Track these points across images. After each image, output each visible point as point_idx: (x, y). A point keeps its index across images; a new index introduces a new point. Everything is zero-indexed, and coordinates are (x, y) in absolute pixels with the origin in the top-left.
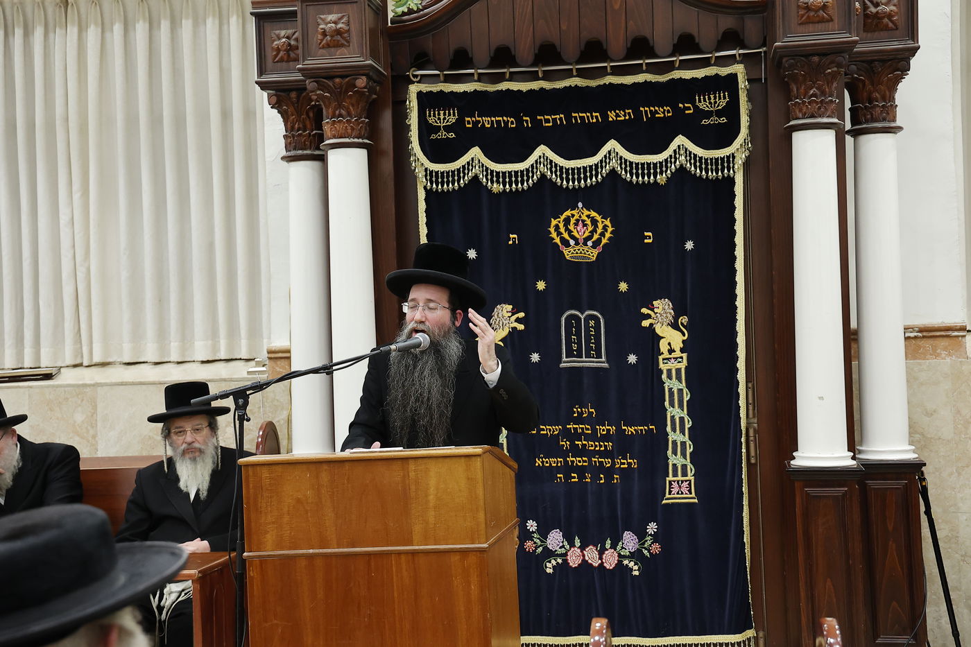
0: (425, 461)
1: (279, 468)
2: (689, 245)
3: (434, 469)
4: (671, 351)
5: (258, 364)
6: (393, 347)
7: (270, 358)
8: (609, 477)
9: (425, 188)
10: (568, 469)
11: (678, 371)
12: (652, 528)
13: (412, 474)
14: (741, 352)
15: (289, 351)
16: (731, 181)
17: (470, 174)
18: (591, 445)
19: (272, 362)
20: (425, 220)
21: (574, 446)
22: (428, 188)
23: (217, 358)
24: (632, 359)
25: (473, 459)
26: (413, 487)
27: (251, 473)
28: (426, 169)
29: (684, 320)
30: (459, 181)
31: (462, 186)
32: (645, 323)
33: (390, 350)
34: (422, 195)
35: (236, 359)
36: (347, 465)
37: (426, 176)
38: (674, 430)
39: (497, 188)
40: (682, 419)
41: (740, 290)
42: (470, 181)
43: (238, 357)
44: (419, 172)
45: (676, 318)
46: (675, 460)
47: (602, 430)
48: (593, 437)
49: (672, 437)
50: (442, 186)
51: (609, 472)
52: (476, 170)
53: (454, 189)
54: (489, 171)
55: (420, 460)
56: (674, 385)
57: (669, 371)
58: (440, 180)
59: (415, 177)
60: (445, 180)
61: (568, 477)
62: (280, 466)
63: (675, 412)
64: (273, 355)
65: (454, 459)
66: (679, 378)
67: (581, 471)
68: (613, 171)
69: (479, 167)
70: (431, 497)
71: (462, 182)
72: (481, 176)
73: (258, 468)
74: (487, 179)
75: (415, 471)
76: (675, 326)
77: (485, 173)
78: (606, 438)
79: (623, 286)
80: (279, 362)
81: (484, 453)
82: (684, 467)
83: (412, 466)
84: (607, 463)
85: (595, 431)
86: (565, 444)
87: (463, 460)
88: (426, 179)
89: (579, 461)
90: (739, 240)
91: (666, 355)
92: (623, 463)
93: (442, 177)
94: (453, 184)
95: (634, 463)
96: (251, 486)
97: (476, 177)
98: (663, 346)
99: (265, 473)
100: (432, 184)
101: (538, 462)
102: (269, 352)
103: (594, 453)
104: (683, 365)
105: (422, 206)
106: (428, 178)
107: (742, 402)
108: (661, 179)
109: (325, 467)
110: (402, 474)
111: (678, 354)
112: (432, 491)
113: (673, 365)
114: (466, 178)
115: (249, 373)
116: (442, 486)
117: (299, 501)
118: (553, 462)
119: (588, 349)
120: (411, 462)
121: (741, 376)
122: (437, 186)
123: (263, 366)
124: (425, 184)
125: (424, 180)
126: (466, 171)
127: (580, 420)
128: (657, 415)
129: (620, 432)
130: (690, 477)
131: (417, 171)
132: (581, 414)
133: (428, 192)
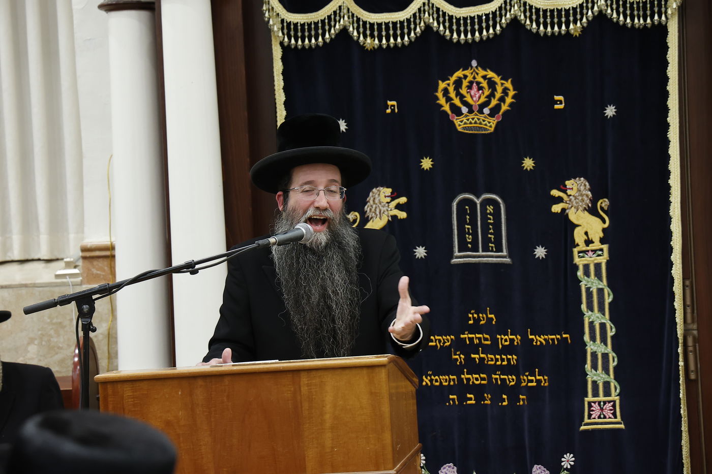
0: (320, 373)
1: (144, 385)
2: (610, 111)
3: (330, 381)
4: (588, 242)
5: (68, 265)
6: (272, 240)
7: (84, 258)
8: (513, 399)
9: (282, 44)
10: (462, 389)
11: (598, 266)
12: (568, 460)
13: (304, 389)
14: (677, 242)
15: (112, 248)
16: (663, 30)
17: (337, 27)
18: (491, 359)
19: (87, 262)
20: (282, 84)
21: (468, 359)
22: (286, 44)
23: (8, 259)
24: (540, 252)
25: (377, 370)
26: (306, 405)
27: (110, 391)
28: (282, 21)
29: (604, 203)
30: (323, 35)
31: (328, 41)
32: (556, 208)
34: (277, 53)
35: (33, 260)
36: (226, 381)
37: (282, 29)
38: (593, 338)
39: (370, 43)
40: (603, 326)
41: (674, 165)
42: (337, 35)
43: (36, 257)
44: (274, 25)
45: (594, 201)
46: (595, 376)
47: (504, 340)
48: (493, 348)
49: (591, 347)
50: (303, 41)
51: (514, 392)
52: (344, 21)
53: (317, 45)
54: (361, 23)
55: (314, 373)
56: (591, 283)
57: (586, 267)
58: (299, 34)
59: (269, 31)
60: (307, 34)
61: (462, 398)
62: (145, 382)
63: (594, 317)
64: (88, 254)
65: (354, 372)
66: (598, 275)
67: (479, 391)
68: (515, 20)
69: (349, 18)
70: (327, 417)
71: (327, 36)
72: (351, 29)
73: (119, 386)
74: (359, 33)
75: (308, 385)
76: (593, 211)
77: (355, 25)
78: (509, 349)
79: (528, 163)
80: (95, 263)
81: (389, 362)
82: (607, 385)
83: (304, 379)
84: (511, 380)
85: (495, 341)
86: (459, 358)
87: (365, 371)
88: (283, 34)
89: (476, 379)
90: (673, 103)
91: (583, 247)
92: (530, 380)
93: (303, 30)
94: (317, 39)
95: (544, 380)
96: (110, 407)
97: (344, 30)
98: (579, 236)
99: (127, 391)
100: (290, 39)
101: (426, 381)
102: (84, 250)
103: (495, 368)
104: (603, 260)
105: (278, 67)
106: (285, 31)
107: (678, 304)
108: (575, 29)
109: (200, 382)
110: (292, 389)
111: (597, 245)
112: (328, 408)
113: (591, 259)
114: (333, 31)
115: (57, 276)
116: (341, 403)
118: (444, 380)
119: (486, 241)
120: (303, 374)
121: (677, 271)
122: (296, 41)
123: (75, 267)
124: (281, 39)
125: (280, 34)
126: (333, 23)
127: (475, 328)
128: (575, 322)
129: (526, 342)
130: (615, 397)
131: (271, 22)
132: (477, 321)
133: (286, 49)
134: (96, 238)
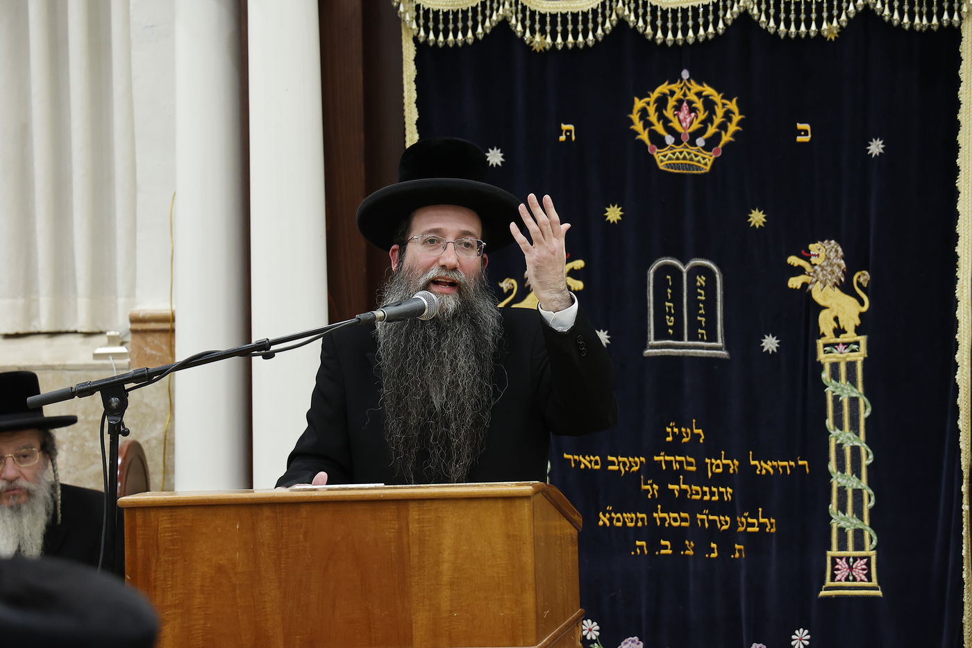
0: (436, 505)
1: (188, 514)
2: (876, 147)
3: (451, 518)
4: (839, 331)
5: (113, 341)
6: (379, 313)
7: (134, 332)
8: (726, 549)
9: (415, 39)
10: (655, 532)
11: (851, 366)
12: (801, 638)
13: (414, 527)
14: (964, 336)
15: (171, 319)
16: (954, 34)
17: (494, 17)
18: (696, 492)
19: (138, 337)
20: (414, 95)
21: (664, 491)
22: (421, 40)
23: (32, 330)
24: (770, 343)
25: (518, 503)
26: (415, 550)
27: (139, 521)
28: (418, 7)
29: (863, 277)
30: (474, 29)
31: (480, 37)
32: (795, 282)
33: (375, 318)
34: (409, 52)
35: (67, 333)
36: (304, 511)
37: (417, 18)
38: (841, 468)
39: (540, 42)
40: (856, 451)
41: (965, 227)
42: (493, 29)
43: (72, 329)
44: (405, 12)
45: (849, 274)
46: (842, 520)
47: (715, 465)
48: (699, 477)
49: (837, 480)
50: (446, 36)
51: (727, 539)
52: (504, 10)
53: (465, 43)
54: (528, 13)
55: (428, 504)
56: (840, 390)
57: (835, 366)
58: (441, 27)
59: (398, 21)
60: (451, 26)
61: (654, 546)
62: (190, 510)
63: (844, 438)
64: (139, 326)
65: (485, 504)
66: (851, 378)
67: (677, 536)
68: (745, 15)
69: (511, 5)
70: (445, 567)
71: (480, 30)
72: (514, 21)
73: (152, 513)
74: (524, 27)
75: (419, 521)
76: (846, 288)
77: (520, 16)
78: (722, 479)
79: (757, 218)
80: (149, 338)
81: (536, 493)
82: (859, 534)
83: (414, 513)
84: (724, 522)
85: (702, 467)
86: (651, 488)
87: (500, 504)
88: (418, 25)
89: (674, 519)
90: (966, 139)
91: (830, 338)
92: (751, 524)
93: (446, 21)
94: (465, 34)
95: (770, 525)
96: (139, 543)
97: (504, 22)
98: (825, 323)
99: (164, 522)
100: (427, 33)
101: (604, 519)
102: (134, 320)
103: (701, 506)
104: (859, 357)
105: (410, 71)
106: (421, 22)
107: (963, 423)
108: (829, 29)
109: (267, 512)
110: (397, 526)
111: (850, 336)
112: (447, 555)
113: (842, 356)
114: (487, 23)
115: (96, 356)
116: (464, 548)
117: (220, 569)
118: (630, 519)
119: (694, 325)
120: (412, 505)
121: (963, 377)
122: (437, 36)
123: (122, 344)
124: (415, 33)
125: (414, 26)
126: (488, 13)
127: (676, 448)
128: (816, 445)
129: (746, 469)
130: (869, 551)
131: (402, 9)
132: (678, 437)
133: (421, 47)
134: (152, 305)
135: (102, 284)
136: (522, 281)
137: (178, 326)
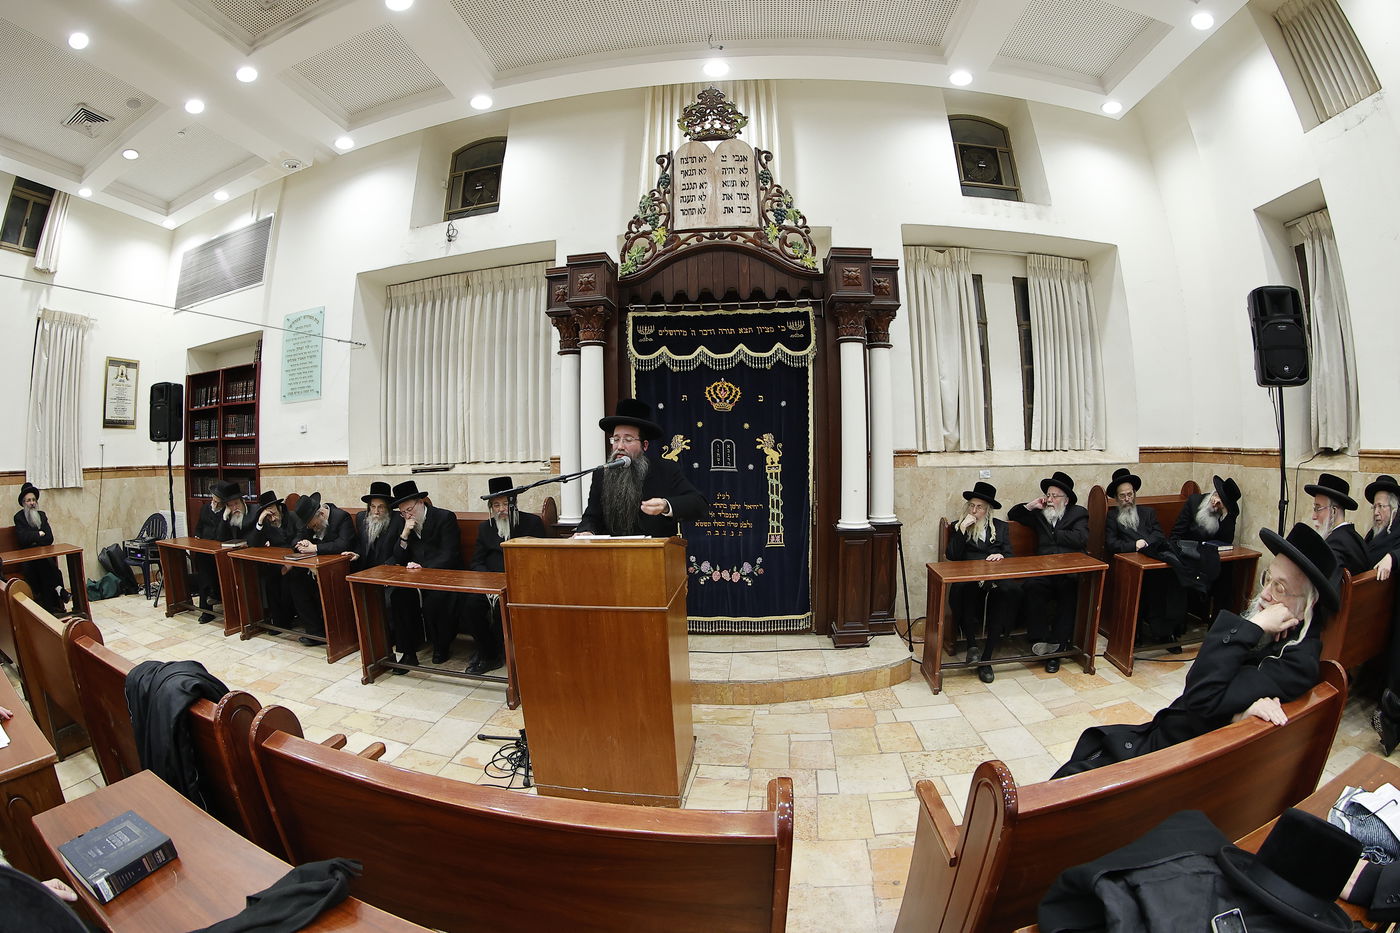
2: (783, 404)
3: (630, 555)
4: (773, 463)
5: (546, 465)
7: (548, 463)
8: (736, 533)
9: (635, 368)
10: (713, 528)
11: (776, 474)
12: (759, 560)
13: (615, 559)
14: (811, 464)
16: (807, 369)
17: (661, 361)
18: (727, 515)
19: (553, 464)
20: (635, 386)
21: (717, 515)
22: (637, 369)
24: (751, 467)
25: (658, 550)
26: (616, 568)
28: (636, 358)
29: (780, 445)
30: (654, 365)
31: (656, 367)
32: (759, 447)
34: (633, 372)
37: (636, 362)
38: (773, 507)
39: (676, 369)
40: (778, 501)
41: (811, 430)
42: (660, 365)
44: (632, 360)
45: (775, 444)
46: (773, 523)
47: (733, 507)
48: (728, 510)
49: (772, 511)
50: (645, 367)
51: (737, 530)
52: (664, 359)
53: (651, 369)
54: (672, 360)
55: (620, 550)
56: (773, 482)
57: (771, 474)
58: (644, 364)
59: (630, 363)
60: (647, 364)
61: (713, 533)
62: (527, 549)
63: (774, 497)
64: (552, 460)
66: (776, 478)
67: (721, 529)
68: (741, 361)
69: (666, 357)
70: (629, 575)
71: (656, 365)
72: (667, 362)
73: (513, 549)
74: (670, 364)
75: (617, 557)
76: (775, 449)
77: (669, 361)
78: (735, 511)
79: (746, 426)
80: (556, 465)
82: (778, 527)
83: (615, 553)
84: (736, 525)
85: (729, 507)
86: (712, 514)
87: (650, 550)
89: (719, 524)
90: (811, 401)
91: (770, 465)
92: (744, 525)
93: (645, 362)
94: (651, 367)
95: (751, 525)
97: (664, 363)
98: (768, 460)
99: (518, 553)
100: (639, 366)
101: (697, 524)
102: (551, 458)
103: (729, 519)
104: (779, 471)
105: (633, 379)
107: (811, 492)
108: (768, 366)
109: (556, 551)
110: (608, 559)
111: (776, 464)
112: (629, 570)
113: (773, 471)
114: (658, 363)
115: (542, 470)
117: (539, 572)
118: (706, 524)
119: (726, 461)
120: (614, 550)
121: (811, 477)
122: (642, 367)
123: (548, 466)
124: (635, 366)
125: (635, 364)
126: (659, 360)
127: (720, 501)
128: (765, 499)
129: (743, 508)
130: (781, 533)
132: (721, 497)
133: (637, 371)
134: (555, 454)
135: (548, 446)
136: (670, 447)
137: (561, 460)
